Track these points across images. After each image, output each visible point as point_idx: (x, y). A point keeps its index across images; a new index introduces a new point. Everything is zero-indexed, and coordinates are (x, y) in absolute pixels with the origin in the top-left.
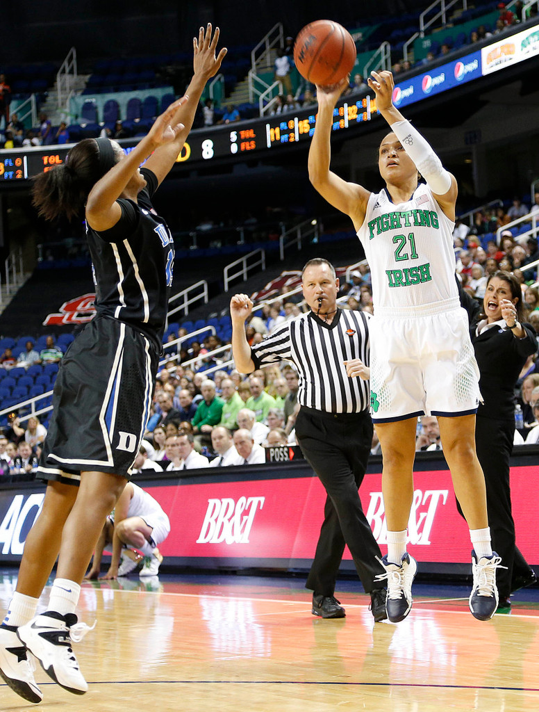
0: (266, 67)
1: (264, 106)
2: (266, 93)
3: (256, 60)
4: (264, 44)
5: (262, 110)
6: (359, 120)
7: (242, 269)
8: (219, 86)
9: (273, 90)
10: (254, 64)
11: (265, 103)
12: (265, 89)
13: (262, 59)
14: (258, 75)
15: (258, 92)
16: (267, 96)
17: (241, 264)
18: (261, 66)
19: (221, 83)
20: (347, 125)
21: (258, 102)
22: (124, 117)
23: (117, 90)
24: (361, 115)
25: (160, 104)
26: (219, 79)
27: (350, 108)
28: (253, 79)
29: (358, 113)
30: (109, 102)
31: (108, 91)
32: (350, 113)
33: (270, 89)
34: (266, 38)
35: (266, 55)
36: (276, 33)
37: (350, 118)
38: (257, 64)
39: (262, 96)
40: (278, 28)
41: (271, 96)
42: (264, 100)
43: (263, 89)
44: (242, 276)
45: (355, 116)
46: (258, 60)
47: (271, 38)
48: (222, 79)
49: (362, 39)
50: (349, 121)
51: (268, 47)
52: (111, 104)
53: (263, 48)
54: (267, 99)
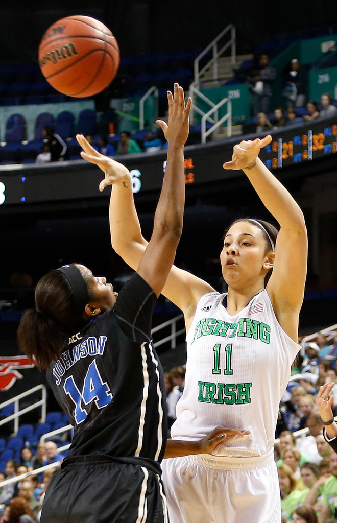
0: (212, 81)
1: (207, 130)
2: (210, 113)
3: (200, 70)
4: (211, 51)
5: (205, 135)
6: (326, 151)
7: (169, 334)
8: (151, 102)
9: (219, 110)
10: (197, 75)
11: (209, 125)
12: (210, 108)
13: (208, 70)
14: (201, 90)
15: (201, 112)
16: (212, 116)
17: (169, 327)
18: (205, 78)
19: (154, 99)
20: (311, 157)
21: (200, 124)
22: (31, 136)
23: (23, 102)
24: (329, 146)
25: (76, 122)
26: (153, 93)
27: (316, 137)
28: (195, 94)
29: (325, 143)
30: (13, 116)
31: (13, 103)
32: (316, 142)
33: (215, 108)
34: (214, 44)
35: (212, 64)
36: (227, 37)
37: (315, 148)
38: (202, 76)
39: (206, 117)
40: (229, 32)
41: (216, 116)
42: (207, 122)
43: (207, 108)
44: (170, 342)
45: (321, 147)
46: (203, 71)
47: (220, 44)
48: (156, 94)
49: (334, 49)
50: (313, 152)
51: (216, 55)
52: (16, 119)
53: (209, 56)
54: (211, 120)
